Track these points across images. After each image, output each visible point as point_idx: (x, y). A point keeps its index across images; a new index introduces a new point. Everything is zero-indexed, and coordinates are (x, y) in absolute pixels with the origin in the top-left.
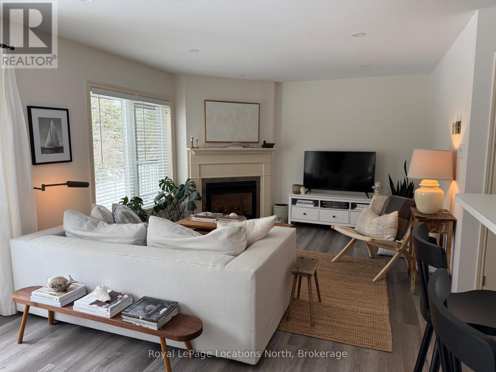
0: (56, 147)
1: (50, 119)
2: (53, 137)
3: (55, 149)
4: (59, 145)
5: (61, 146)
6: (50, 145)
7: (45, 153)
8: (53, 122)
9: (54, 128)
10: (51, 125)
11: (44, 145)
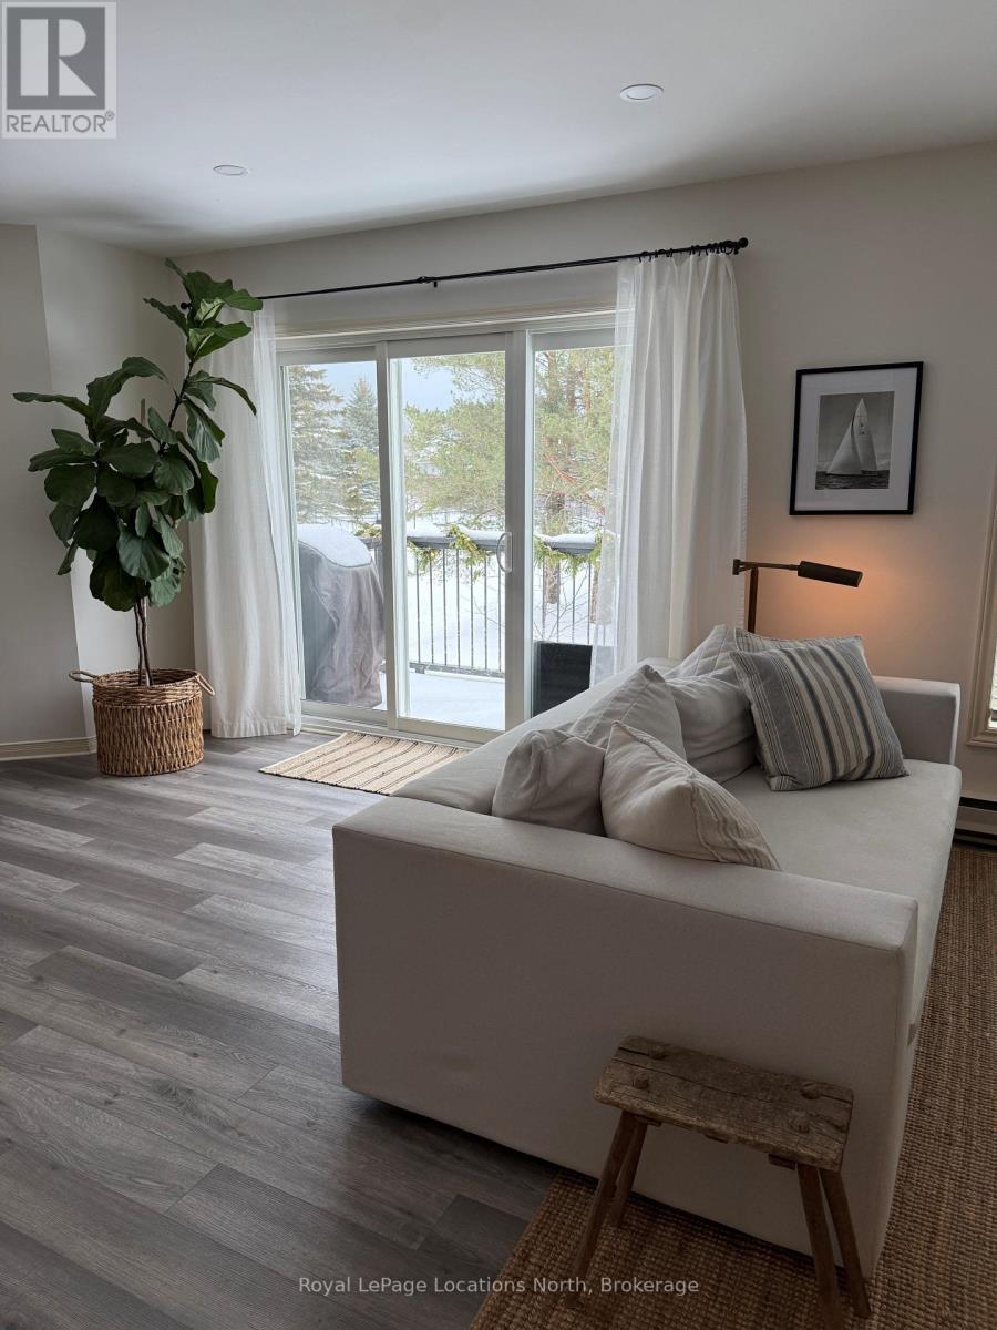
0: (864, 472)
1: (856, 397)
2: (857, 445)
3: (860, 476)
4: (876, 467)
5: (879, 469)
6: (843, 465)
7: (827, 486)
8: (865, 402)
9: (865, 420)
10: (857, 413)
11: (828, 467)
